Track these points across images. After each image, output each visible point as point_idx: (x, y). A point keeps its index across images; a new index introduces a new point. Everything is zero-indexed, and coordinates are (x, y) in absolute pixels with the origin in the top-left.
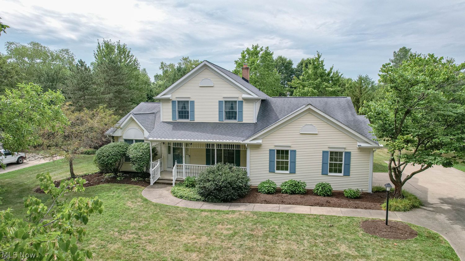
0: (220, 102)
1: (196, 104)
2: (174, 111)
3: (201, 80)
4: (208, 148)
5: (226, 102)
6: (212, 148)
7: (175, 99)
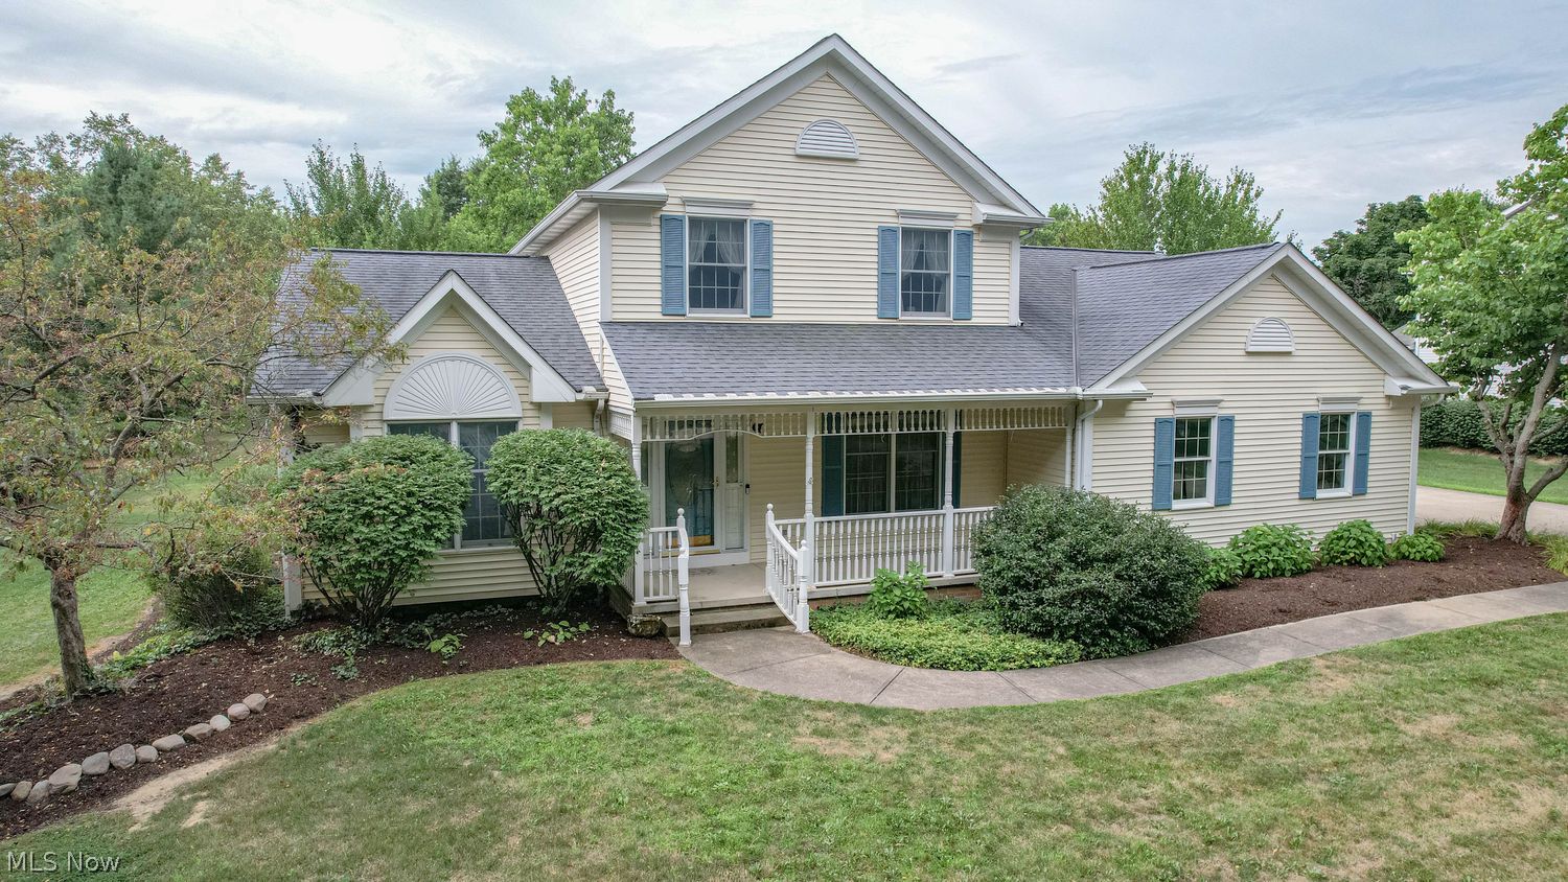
0: (886, 233)
1: (777, 238)
2: (669, 268)
3: (805, 125)
4: (834, 433)
5: (907, 232)
6: (850, 433)
7: (680, 209)
